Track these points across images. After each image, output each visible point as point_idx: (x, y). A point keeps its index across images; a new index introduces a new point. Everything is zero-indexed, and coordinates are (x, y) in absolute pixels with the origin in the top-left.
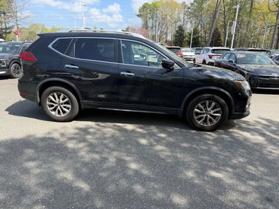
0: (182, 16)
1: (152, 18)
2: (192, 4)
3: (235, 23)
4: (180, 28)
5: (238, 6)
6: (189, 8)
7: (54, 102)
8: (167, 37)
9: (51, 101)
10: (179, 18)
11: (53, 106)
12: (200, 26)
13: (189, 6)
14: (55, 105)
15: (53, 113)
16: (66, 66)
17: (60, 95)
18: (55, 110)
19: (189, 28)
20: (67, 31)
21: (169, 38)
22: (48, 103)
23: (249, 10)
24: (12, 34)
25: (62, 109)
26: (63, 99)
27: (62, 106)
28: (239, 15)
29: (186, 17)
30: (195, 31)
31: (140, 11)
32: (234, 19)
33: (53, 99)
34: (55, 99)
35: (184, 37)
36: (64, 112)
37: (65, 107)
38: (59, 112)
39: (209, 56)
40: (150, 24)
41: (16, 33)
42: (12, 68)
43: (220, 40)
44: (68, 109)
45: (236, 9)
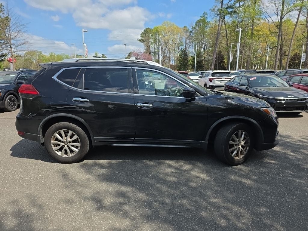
0: (184, 40)
1: (155, 43)
2: (194, 28)
3: (239, 45)
4: (184, 51)
5: (241, 29)
6: (191, 32)
7: (60, 141)
8: (170, 61)
9: (57, 140)
10: (181, 42)
11: (59, 145)
12: (202, 50)
13: (191, 30)
14: (62, 144)
15: (59, 153)
16: (75, 99)
17: (68, 132)
18: (61, 149)
19: (192, 52)
20: (74, 60)
21: (172, 62)
22: (53, 141)
23: (250, 32)
24: (6, 62)
25: (69, 148)
26: (71, 137)
27: (69, 144)
28: (241, 37)
29: (188, 41)
30: (199, 55)
31: (142, 36)
32: (236, 42)
33: (59, 138)
34: (62, 137)
35: (188, 61)
36: (72, 151)
37: (73, 146)
38: (66, 152)
39: (210, 79)
40: (152, 50)
41: (10, 61)
42: (7, 100)
43: (224, 62)
44: (77, 147)
45: (239, 31)
